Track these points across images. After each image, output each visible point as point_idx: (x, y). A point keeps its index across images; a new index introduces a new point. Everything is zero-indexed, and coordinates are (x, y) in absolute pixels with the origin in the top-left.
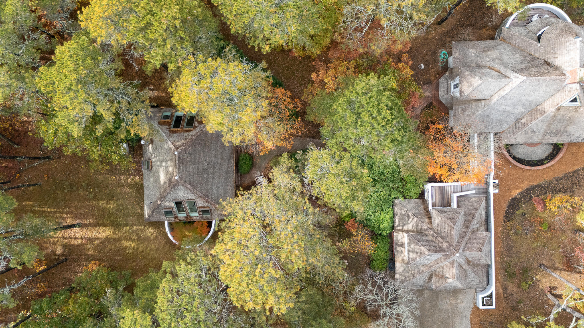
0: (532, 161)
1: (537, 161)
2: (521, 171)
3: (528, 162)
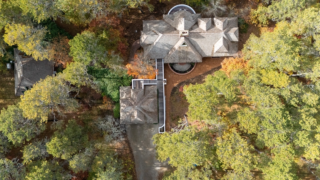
0: (182, 71)
1: (184, 71)
2: (177, 76)
3: (180, 72)
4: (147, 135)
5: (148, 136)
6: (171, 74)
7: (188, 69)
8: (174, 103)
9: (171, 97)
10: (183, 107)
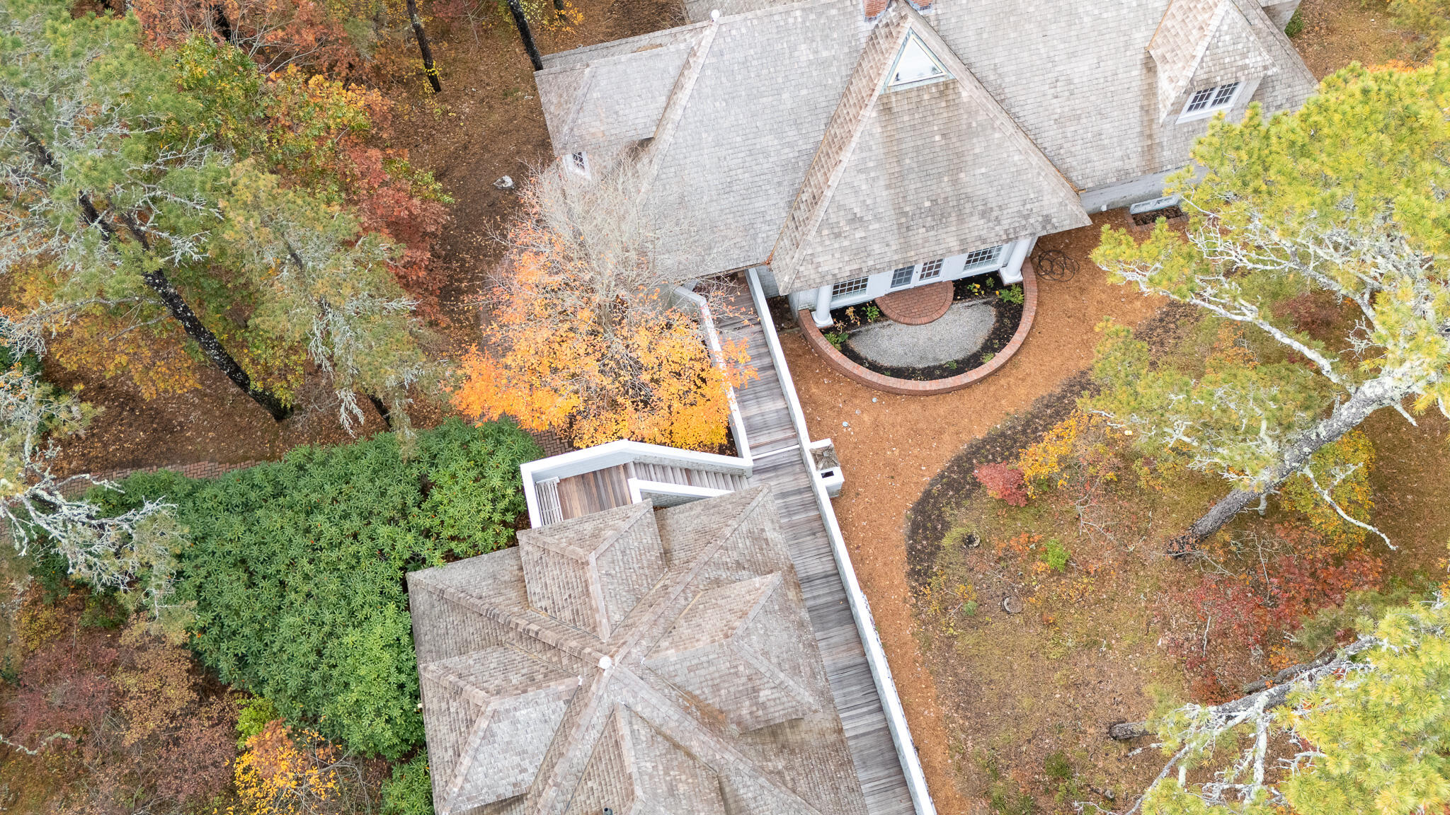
0: (940, 367)
1: (957, 361)
2: (915, 407)
3: (929, 374)
6: (856, 406)
7: (980, 342)
8: (970, 639)
9: (916, 592)
10: (1067, 657)
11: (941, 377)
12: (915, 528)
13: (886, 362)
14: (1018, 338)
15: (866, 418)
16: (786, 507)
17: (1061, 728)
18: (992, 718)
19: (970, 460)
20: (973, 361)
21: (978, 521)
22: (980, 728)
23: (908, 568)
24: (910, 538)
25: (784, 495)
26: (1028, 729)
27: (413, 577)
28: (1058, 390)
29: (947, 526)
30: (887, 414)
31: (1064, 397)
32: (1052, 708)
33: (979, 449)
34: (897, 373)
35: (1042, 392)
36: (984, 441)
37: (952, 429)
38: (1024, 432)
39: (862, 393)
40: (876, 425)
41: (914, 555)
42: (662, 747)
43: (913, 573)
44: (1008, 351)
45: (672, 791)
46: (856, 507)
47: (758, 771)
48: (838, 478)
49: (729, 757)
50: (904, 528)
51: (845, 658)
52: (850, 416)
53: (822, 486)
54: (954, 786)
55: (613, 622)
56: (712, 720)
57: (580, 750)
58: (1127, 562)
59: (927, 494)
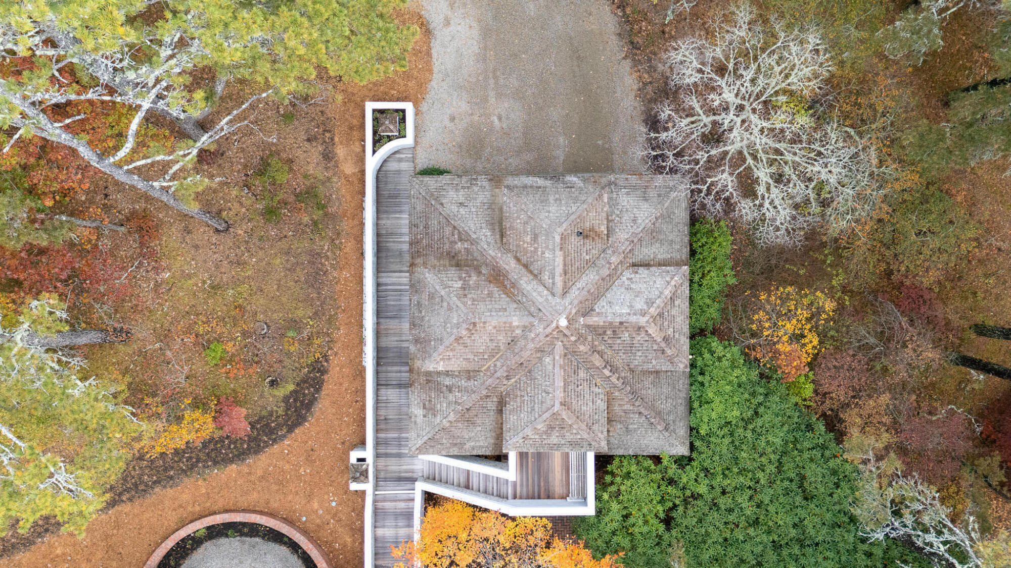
1: (227, 536)
2: (274, 505)
3: (253, 530)
4: (499, 96)
5: (492, 81)
6: (320, 517)
7: (201, 550)
8: (300, 313)
9: (326, 357)
10: (236, 282)
11: (244, 524)
12: (309, 406)
13: (284, 550)
14: (170, 544)
15: (316, 505)
16: (400, 446)
17: (261, 239)
18: (305, 258)
19: (249, 449)
20: (215, 532)
21: (262, 396)
22: (315, 255)
23: (325, 377)
24: (316, 399)
25: (399, 456)
26: (283, 244)
27: (683, 450)
28: (157, 490)
29: (286, 399)
30: (297, 503)
31: (155, 482)
32: (261, 253)
33: (238, 456)
34: (276, 537)
35: (170, 492)
36: (231, 461)
37: (252, 478)
38: (198, 461)
39: (311, 527)
40: (310, 497)
41: (318, 385)
42: (535, 268)
43: (323, 372)
44: (183, 533)
45: (535, 238)
46: (348, 432)
47: (473, 242)
48: (354, 456)
49: (492, 252)
50: (318, 407)
51: (392, 324)
52: (328, 511)
53: (368, 453)
54: (346, 225)
55: (551, 356)
56: (498, 277)
57: (590, 278)
58: (165, 336)
59: (291, 430)
